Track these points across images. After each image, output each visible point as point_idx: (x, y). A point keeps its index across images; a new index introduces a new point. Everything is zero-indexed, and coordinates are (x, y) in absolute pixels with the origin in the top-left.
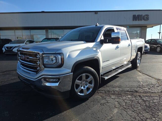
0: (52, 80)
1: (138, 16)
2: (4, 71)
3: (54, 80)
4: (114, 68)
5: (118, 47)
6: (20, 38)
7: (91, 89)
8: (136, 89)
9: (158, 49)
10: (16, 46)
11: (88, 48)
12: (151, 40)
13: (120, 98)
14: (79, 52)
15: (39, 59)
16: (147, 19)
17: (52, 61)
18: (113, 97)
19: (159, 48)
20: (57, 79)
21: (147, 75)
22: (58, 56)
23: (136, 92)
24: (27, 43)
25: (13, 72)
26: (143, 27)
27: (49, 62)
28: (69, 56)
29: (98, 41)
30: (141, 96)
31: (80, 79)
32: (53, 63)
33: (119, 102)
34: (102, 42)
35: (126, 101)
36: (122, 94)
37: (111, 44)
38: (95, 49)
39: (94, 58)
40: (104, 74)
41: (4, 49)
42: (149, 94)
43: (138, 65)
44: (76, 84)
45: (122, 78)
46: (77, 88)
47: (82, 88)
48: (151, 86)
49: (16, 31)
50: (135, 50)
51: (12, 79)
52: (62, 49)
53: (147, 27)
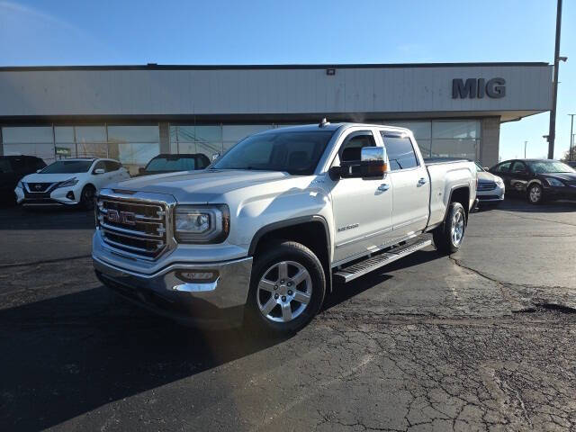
0: (197, 276)
1: (471, 82)
2: (35, 261)
3: (204, 276)
4: (374, 249)
5: (385, 187)
6: (66, 152)
7: (304, 306)
8: (433, 310)
9: (535, 195)
10: (61, 183)
11: (294, 191)
12: (513, 162)
13: (385, 331)
14: (270, 200)
15: (163, 221)
16: (500, 93)
17: (199, 224)
18: (364, 328)
19: (537, 190)
20: (212, 274)
21: (477, 272)
22: (213, 213)
23: (434, 316)
24: (97, 171)
25: (62, 263)
26: (488, 121)
27: (189, 229)
28: (243, 212)
29: (323, 171)
30: (445, 326)
31: (273, 276)
32: (201, 231)
33: (380, 340)
34: (336, 175)
35: (399, 337)
36: (391, 321)
37: (360, 179)
38: (314, 194)
39: (313, 220)
40: (344, 266)
41: (19, 192)
42: (466, 323)
43: (456, 243)
44: (261, 290)
45: (398, 281)
46: (263, 303)
47: (279, 301)
48: (480, 302)
49: (57, 129)
50: (443, 195)
51: (65, 284)
52: (226, 194)
53: (501, 120)
